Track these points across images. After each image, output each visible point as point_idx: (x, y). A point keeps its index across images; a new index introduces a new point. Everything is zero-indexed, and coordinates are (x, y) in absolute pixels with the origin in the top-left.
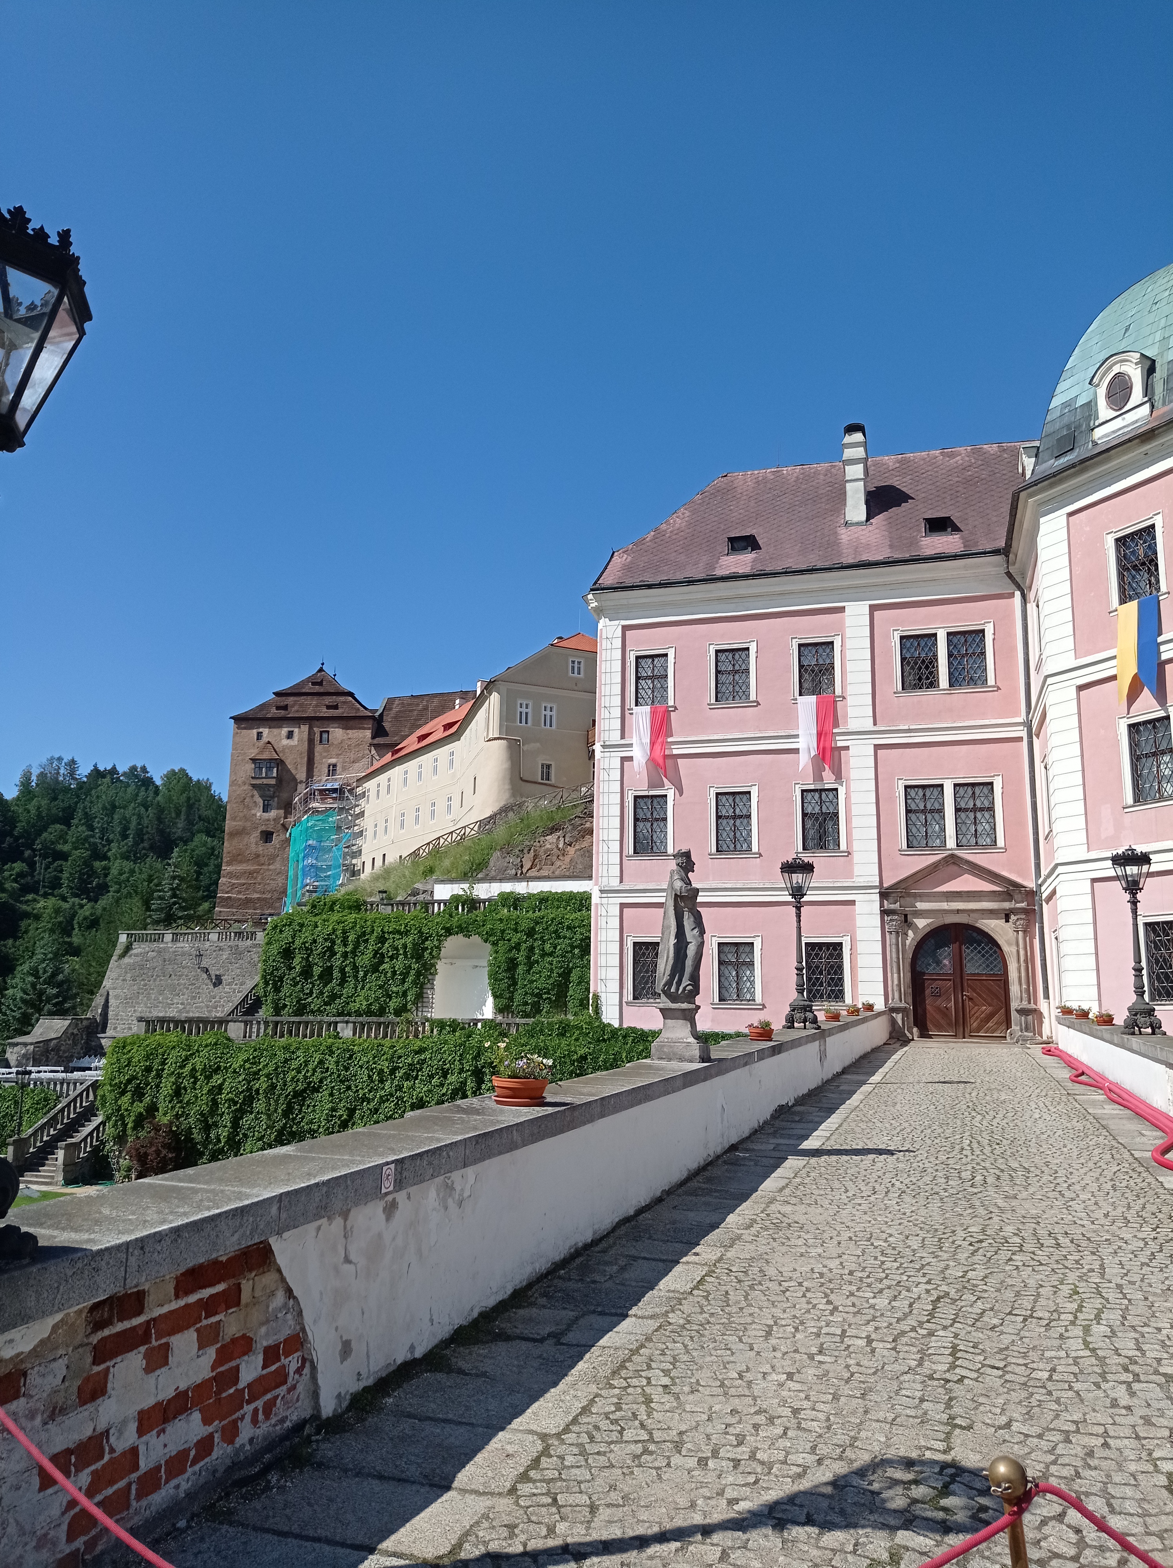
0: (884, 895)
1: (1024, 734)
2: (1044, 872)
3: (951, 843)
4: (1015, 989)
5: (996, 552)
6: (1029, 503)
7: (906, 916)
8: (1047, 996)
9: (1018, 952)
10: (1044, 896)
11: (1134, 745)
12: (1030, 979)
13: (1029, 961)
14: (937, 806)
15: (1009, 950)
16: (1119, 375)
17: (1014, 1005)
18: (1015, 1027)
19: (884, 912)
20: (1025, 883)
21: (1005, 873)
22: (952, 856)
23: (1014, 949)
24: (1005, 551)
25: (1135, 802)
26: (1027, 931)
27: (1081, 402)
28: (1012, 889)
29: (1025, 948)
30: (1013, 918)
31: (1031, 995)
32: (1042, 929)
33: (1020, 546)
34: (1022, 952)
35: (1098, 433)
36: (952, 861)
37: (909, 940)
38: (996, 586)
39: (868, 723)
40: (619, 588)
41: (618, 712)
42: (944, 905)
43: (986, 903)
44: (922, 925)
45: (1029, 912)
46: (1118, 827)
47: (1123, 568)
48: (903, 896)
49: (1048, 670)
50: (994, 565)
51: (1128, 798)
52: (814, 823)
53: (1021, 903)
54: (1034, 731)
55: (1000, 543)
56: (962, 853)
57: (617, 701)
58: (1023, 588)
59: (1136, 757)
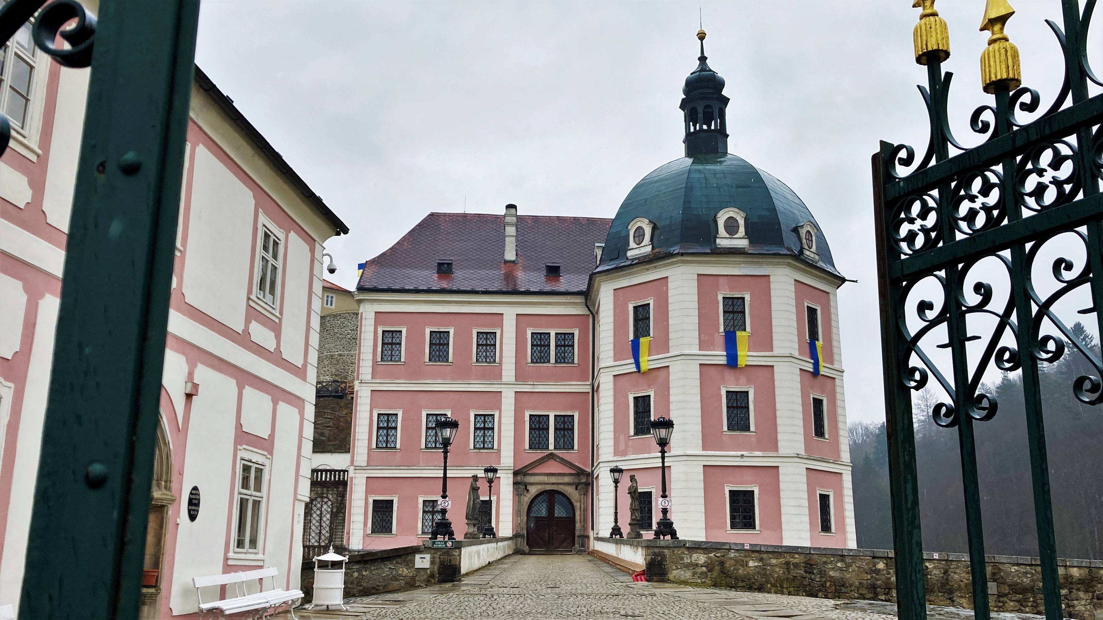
0: (516, 474)
1: (590, 391)
2: (595, 465)
3: (551, 447)
4: (578, 525)
5: (582, 294)
6: (598, 280)
7: (526, 486)
8: (593, 529)
9: (580, 506)
10: (595, 476)
11: (636, 406)
12: (585, 520)
13: (585, 510)
14: (545, 426)
15: (577, 505)
16: (639, 227)
17: (577, 533)
18: (577, 546)
19: (515, 484)
20: (586, 469)
21: (577, 464)
22: (551, 454)
23: (578, 504)
24: (586, 295)
25: (635, 434)
26: (586, 494)
27: (623, 234)
28: (580, 472)
29: (584, 504)
30: (579, 487)
31: (584, 528)
32: (593, 494)
33: (593, 294)
34: (582, 506)
35: (629, 254)
36: (551, 456)
37: (527, 499)
38: (581, 310)
39: (513, 379)
40: (375, 290)
41: (370, 363)
42: (545, 479)
43: (566, 479)
44: (534, 490)
45: (587, 484)
46: (627, 446)
47: (636, 320)
48: (525, 474)
49: (602, 365)
50: (580, 299)
51: (632, 432)
52: (480, 433)
53: (584, 480)
54: (595, 390)
55: (584, 287)
56: (556, 452)
57: (370, 356)
58: (594, 314)
59: (636, 413)
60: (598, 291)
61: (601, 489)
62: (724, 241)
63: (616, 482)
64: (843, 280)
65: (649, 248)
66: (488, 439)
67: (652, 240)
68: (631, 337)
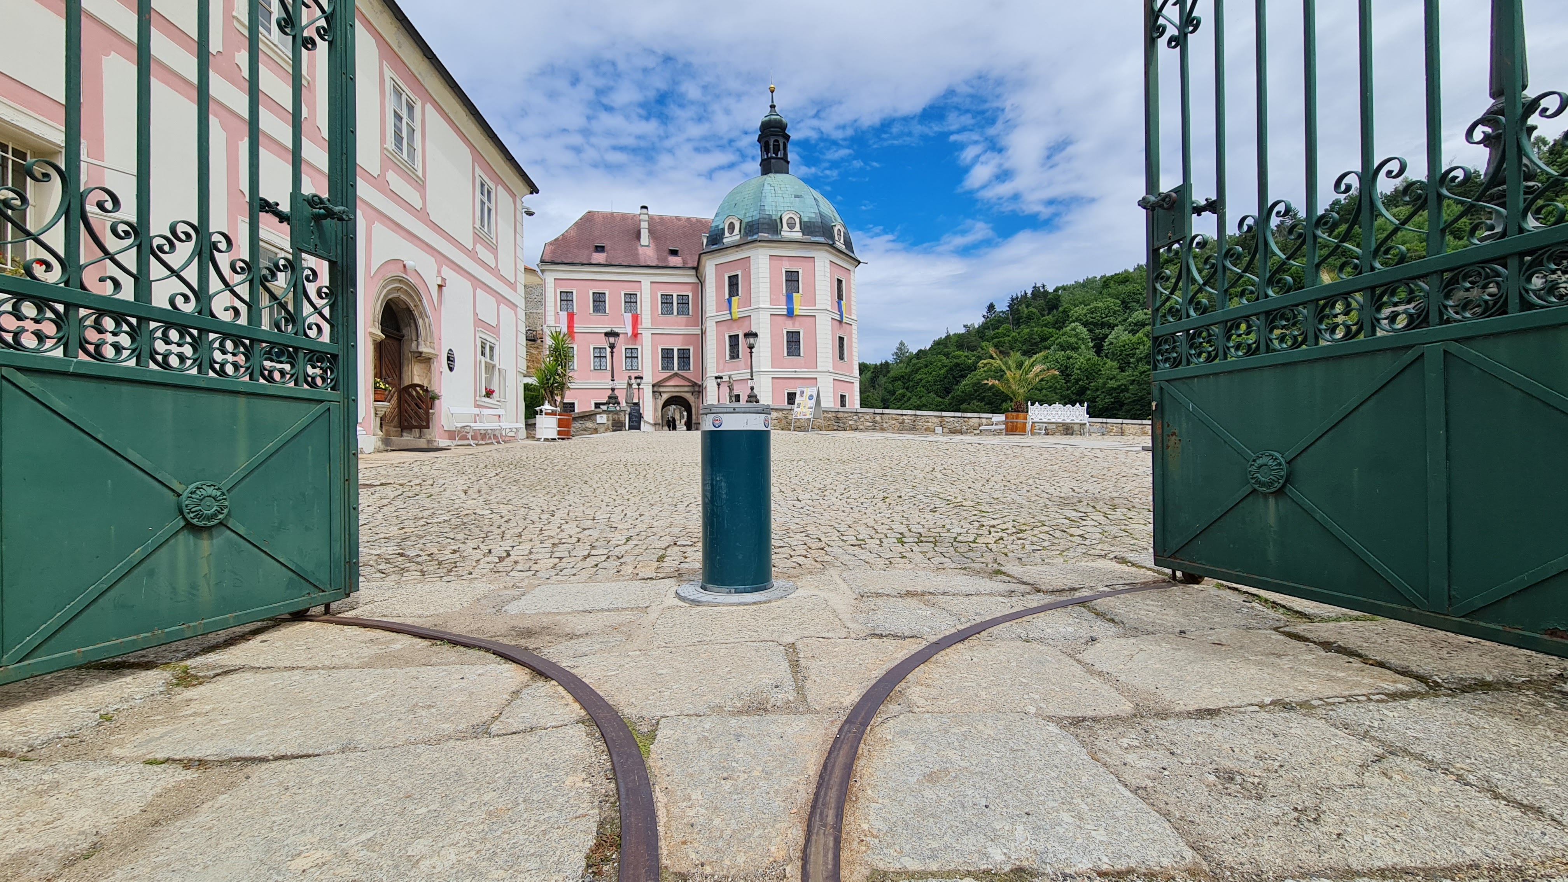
0: (653, 386)
1: (700, 332)
2: (705, 379)
3: (676, 368)
5: (693, 268)
6: (704, 258)
7: (661, 393)
10: (704, 387)
11: (730, 341)
13: (698, 408)
14: (671, 356)
15: (693, 404)
16: (732, 223)
17: (693, 422)
19: (654, 392)
20: (699, 382)
21: (693, 379)
22: (676, 373)
23: (695, 401)
24: (696, 269)
25: (729, 359)
26: (698, 398)
27: (721, 227)
28: (694, 384)
30: (695, 393)
32: (703, 397)
33: (701, 268)
35: (725, 240)
36: (676, 375)
37: (660, 403)
38: (694, 280)
39: (649, 326)
40: (553, 263)
41: (553, 313)
42: (673, 389)
43: (686, 389)
44: (665, 397)
45: (699, 392)
46: (724, 366)
47: (730, 285)
48: (660, 386)
49: (708, 315)
50: (693, 272)
51: (728, 357)
52: (629, 360)
53: (697, 389)
54: (703, 333)
55: (695, 264)
56: (679, 372)
57: (553, 309)
58: (701, 282)
59: (730, 346)
60: (705, 267)
61: (708, 394)
62: (786, 234)
63: (719, 385)
64: (859, 262)
65: (738, 237)
66: (635, 364)
67: (740, 231)
68: (727, 296)
